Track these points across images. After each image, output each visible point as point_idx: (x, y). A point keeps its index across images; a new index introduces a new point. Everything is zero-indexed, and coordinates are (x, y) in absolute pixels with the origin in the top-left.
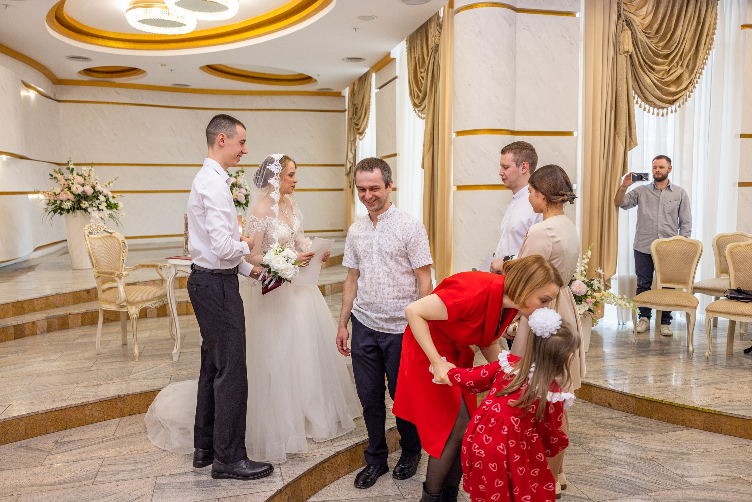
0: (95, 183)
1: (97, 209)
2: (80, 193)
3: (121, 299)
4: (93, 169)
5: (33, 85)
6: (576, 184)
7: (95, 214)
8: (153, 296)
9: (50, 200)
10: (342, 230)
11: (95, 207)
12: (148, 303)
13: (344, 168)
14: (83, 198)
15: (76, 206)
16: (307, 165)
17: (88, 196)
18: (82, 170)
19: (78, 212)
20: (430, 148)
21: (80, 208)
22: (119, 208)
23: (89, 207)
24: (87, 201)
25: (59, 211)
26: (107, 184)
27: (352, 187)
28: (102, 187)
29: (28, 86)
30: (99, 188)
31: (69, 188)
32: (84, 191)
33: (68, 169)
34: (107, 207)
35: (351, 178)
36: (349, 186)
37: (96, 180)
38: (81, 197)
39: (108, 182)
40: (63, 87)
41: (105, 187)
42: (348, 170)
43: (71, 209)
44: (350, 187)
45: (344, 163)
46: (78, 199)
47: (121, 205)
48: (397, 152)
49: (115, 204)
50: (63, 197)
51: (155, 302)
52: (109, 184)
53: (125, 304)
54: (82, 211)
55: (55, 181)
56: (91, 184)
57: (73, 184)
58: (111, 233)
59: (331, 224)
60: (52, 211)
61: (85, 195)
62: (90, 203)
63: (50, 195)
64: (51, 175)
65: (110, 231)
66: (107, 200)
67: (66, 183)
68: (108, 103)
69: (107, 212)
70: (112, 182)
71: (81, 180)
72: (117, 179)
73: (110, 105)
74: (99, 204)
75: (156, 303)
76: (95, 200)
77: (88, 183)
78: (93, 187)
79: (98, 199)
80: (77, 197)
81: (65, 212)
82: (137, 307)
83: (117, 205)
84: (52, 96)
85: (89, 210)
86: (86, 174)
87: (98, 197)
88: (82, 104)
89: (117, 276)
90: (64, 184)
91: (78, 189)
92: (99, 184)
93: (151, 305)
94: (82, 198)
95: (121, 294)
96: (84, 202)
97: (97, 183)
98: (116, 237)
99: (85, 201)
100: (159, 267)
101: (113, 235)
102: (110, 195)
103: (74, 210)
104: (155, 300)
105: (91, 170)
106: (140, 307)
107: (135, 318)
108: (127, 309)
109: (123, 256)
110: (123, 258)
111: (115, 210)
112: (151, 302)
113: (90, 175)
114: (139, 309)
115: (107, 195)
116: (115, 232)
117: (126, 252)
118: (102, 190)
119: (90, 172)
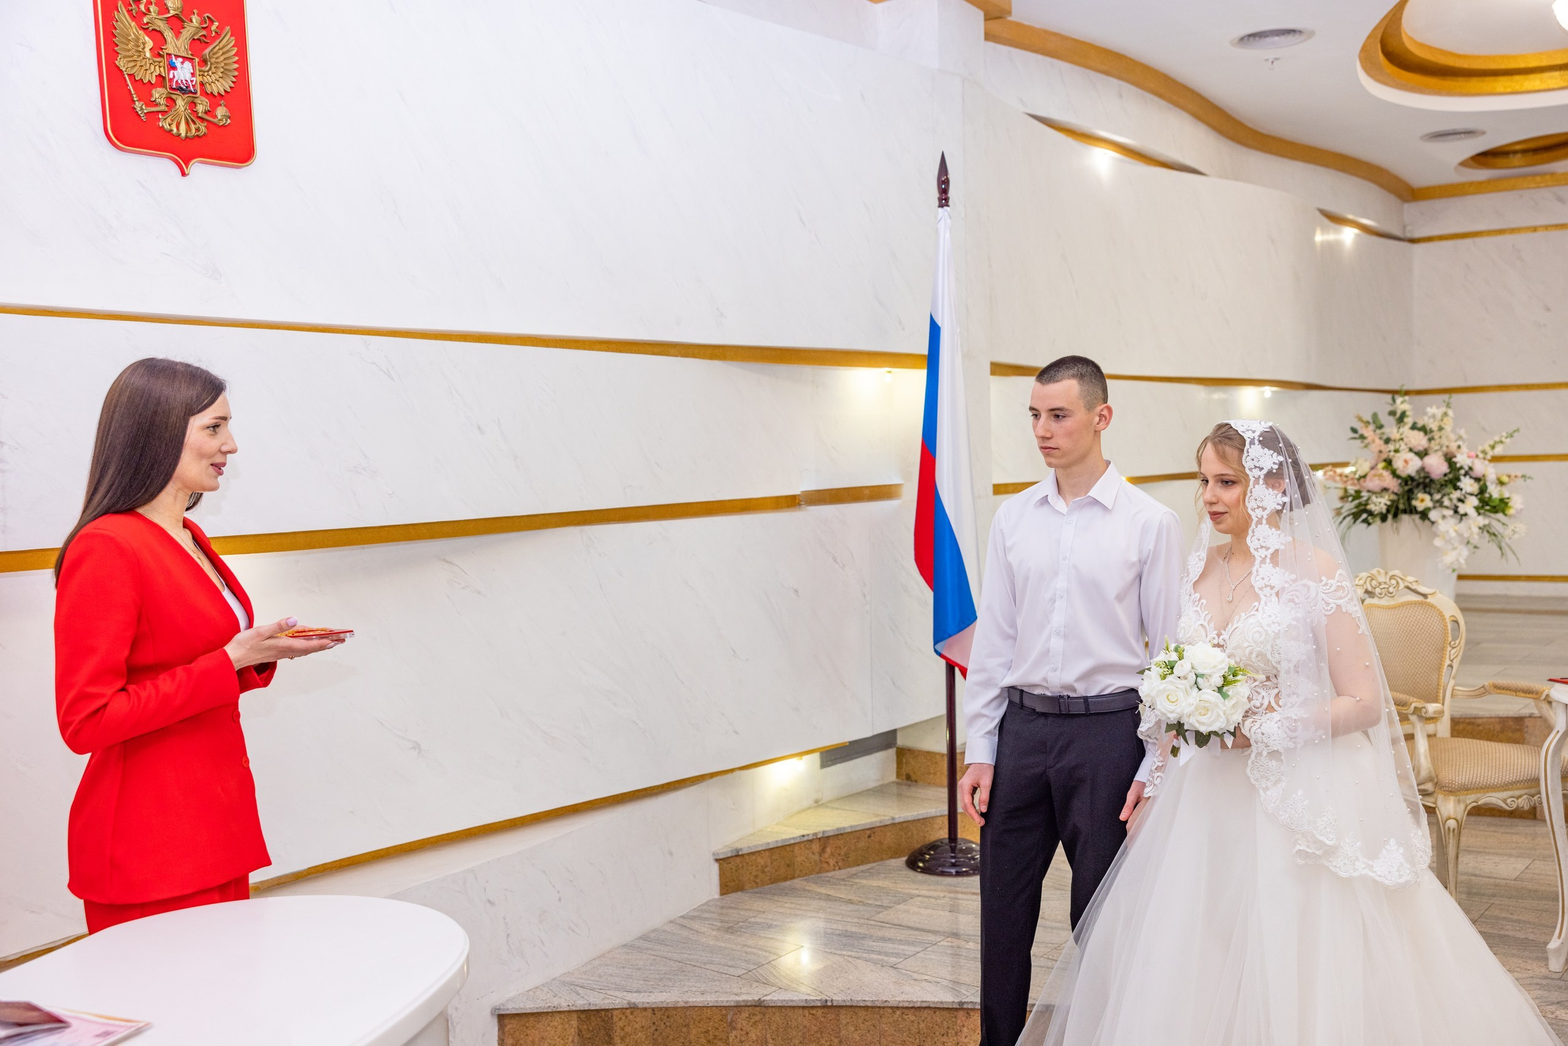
0: (1453, 446)
1: (1451, 512)
2: (1413, 474)
4: (1450, 413)
5: (1350, 217)
7: (1445, 524)
8: (1509, 777)
9: (1346, 490)
11: (1447, 507)
12: (1494, 794)
14: (1421, 487)
15: (1401, 506)
17: (1432, 481)
18: (1425, 414)
19: (1405, 518)
21: (1411, 510)
22: (1511, 512)
23: (1434, 507)
24: (1431, 494)
25: (1364, 516)
26: (1488, 449)
28: (1469, 457)
29: (1336, 220)
30: (1462, 460)
31: (1389, 462)
32: (1423, 469)
33: (1392, 413)
34: (1477, 509)
37: (1460, 438)
38: (1415, 483)
39: (1492, 443)
40: (1423, 205)
41: (1481, 455)
43: (1388, 511)
46: (1406, 488)
47: (1517, 503)
49: (1502, 500)
50: (1373, 484)
51: (1517, 793)
52: (1493, 447)
53: (1429, 787)
54: (1417, 517)
55: (1363, 445)
56: (1444, 449)
57: (1397, 451)
58: (1425, 596)
60: (1348, 515)
61: (1425, 478)
62: (1437, 497)
63: (1345, 479)
64: (1354, 430)
65: (1423, 589)
66: (1483, 490)
67: (1384, 448)
68: (1535, 229)
69: (1478, 519)
70: (1501, 442)
71: (1419, 440)
72: (1516, 434)
73: (1539, 234)
74: (1461, 500)
75: (1520, 796)
76: (1449, 489)
77: (1437, 448)
78: (1449, 459)
79: (1456, 488)
80: (1406, 484)
81: (1378, 520)
82: (1459, 801)
83: (1506, 504)
84: (1397, 232)
85: (1433, 515)
86: (1433, 425)
87: (1459, 484)
88: (1468, 242)
89: (1414, 713)
90: (1381, 452)
91: (1408, 464)
92: (1464, 449)
93: (1505, 801)
94: (1418, 485)
95: (1419, 761)
96: (1421, 495)
97: (1459, 447)
98: (1435, 607)
99: (1425, 492)
100: (1543, 697)
101: (1428, 600)
102: (1491, 475)
103: (1395, 516)
104: (1517, 789)
105: (1446, 414)
106: (1468, 802)
107: (1454, 830)
108: (1435, 803)
109: (1452, 658)
110: (1452, 661)
111: (1500, 516)
112: (1503, 791)
113: (1443, 426)
114: (1467, 807)
115: (1484, 476)
116: (1435, 593)
117: (1458, 648)
118: (1470, 465)
119: (1442, 420)
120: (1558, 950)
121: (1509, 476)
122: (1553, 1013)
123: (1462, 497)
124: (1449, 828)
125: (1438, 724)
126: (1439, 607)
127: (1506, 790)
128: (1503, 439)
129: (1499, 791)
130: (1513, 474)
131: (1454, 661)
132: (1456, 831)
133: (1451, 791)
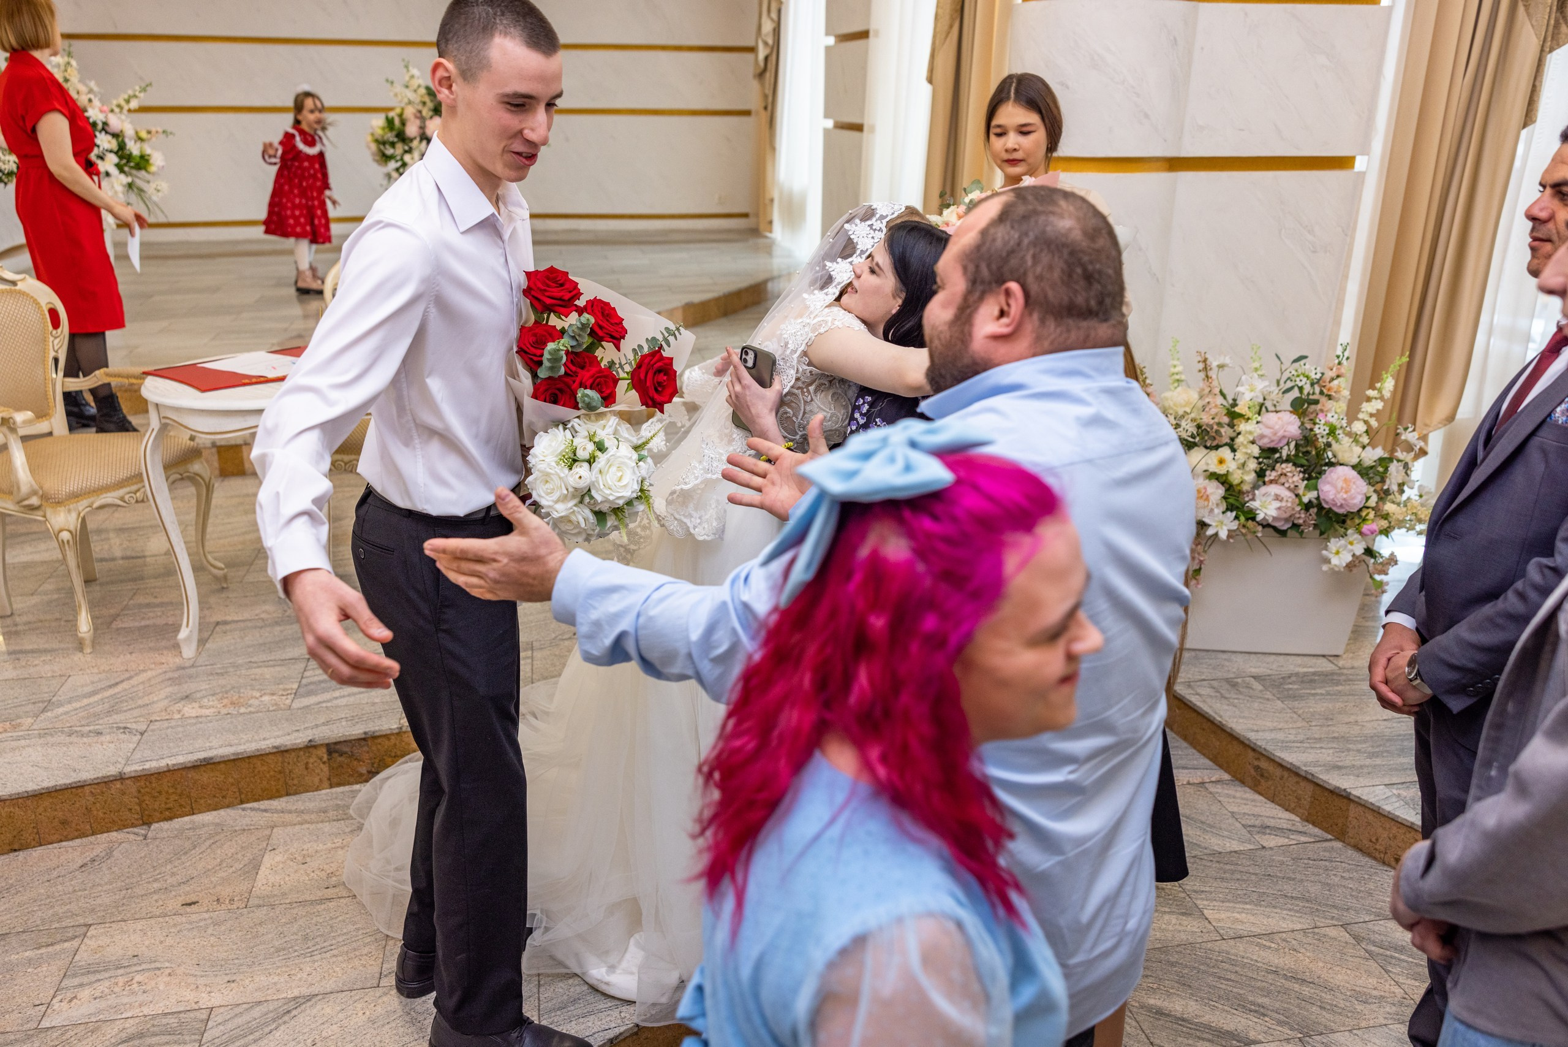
3: (19, 488)
4: (74, 63)
6: (1368, 155)
8: (124, 474)
10: (745, 215)
12: (109, 495)
13: (750, 57)
16: (664, 48)
20: (951, 26)
22: (153, 169)
26: (123, 103)
27: (769, 108)
28: (101, 111)
34: (119, 166)
35: (767, 85)
36: (763, 105)
37: (91, 91)
39: (126, 97)
41: (117, 110)
42: (762, 64)
44: (766, 108)
45: (750, 43)
47: (157, 160)
48: (872, 28)
49: (142, 157)
51: (133, 488)
52: (128, 101)
53: (34, 501)
58: (14, 283)
59: (720, 198)
66: (122, 146)
69: (120, 178)
70: (135, 96)
72: (149, 88)
75: (138, 490)
82: (69, 511)
83: (147, 161)
92: (97, 103)
95: (16, 477)
97: (90, 100)
98: (28, 295)
101: (17, 288)
102: (129, 131)
104: (133, 484)
105: (69, 63)
106: (81, 509)
107: (68, 541)
108: (44, 516)
109: (56, 348)
110: (57, 352)
111: (143, 173)
112: (118, 489)
113: (68, 77)
114: (79, 514)
115: (121, 131)
116: (25, 278)
117: (62, 337)
118: (104, 120)
119: (66, 71)
120: (188, 639)
121: (149, 132)
122: (179, 711)
123: (101, 154)
124: (63, 541)
125: (53, 420)
126: (32, 294)
127: (121, 487)
128: (137, 93)
129: (114, 490)
130: (153, 130)
131: (60, 351)
132: (71, 542)
133: (58, 503)
